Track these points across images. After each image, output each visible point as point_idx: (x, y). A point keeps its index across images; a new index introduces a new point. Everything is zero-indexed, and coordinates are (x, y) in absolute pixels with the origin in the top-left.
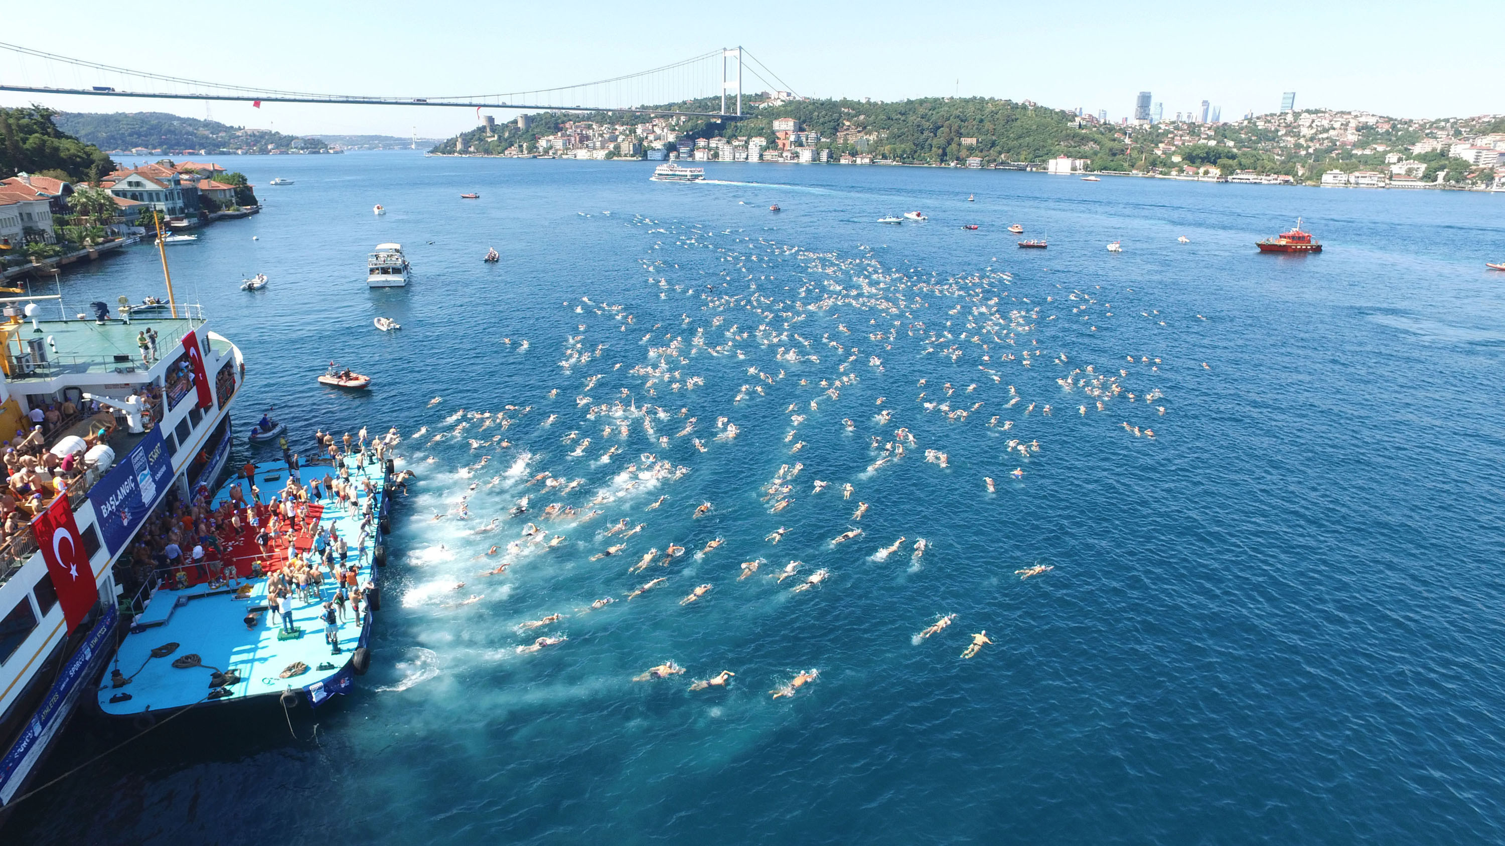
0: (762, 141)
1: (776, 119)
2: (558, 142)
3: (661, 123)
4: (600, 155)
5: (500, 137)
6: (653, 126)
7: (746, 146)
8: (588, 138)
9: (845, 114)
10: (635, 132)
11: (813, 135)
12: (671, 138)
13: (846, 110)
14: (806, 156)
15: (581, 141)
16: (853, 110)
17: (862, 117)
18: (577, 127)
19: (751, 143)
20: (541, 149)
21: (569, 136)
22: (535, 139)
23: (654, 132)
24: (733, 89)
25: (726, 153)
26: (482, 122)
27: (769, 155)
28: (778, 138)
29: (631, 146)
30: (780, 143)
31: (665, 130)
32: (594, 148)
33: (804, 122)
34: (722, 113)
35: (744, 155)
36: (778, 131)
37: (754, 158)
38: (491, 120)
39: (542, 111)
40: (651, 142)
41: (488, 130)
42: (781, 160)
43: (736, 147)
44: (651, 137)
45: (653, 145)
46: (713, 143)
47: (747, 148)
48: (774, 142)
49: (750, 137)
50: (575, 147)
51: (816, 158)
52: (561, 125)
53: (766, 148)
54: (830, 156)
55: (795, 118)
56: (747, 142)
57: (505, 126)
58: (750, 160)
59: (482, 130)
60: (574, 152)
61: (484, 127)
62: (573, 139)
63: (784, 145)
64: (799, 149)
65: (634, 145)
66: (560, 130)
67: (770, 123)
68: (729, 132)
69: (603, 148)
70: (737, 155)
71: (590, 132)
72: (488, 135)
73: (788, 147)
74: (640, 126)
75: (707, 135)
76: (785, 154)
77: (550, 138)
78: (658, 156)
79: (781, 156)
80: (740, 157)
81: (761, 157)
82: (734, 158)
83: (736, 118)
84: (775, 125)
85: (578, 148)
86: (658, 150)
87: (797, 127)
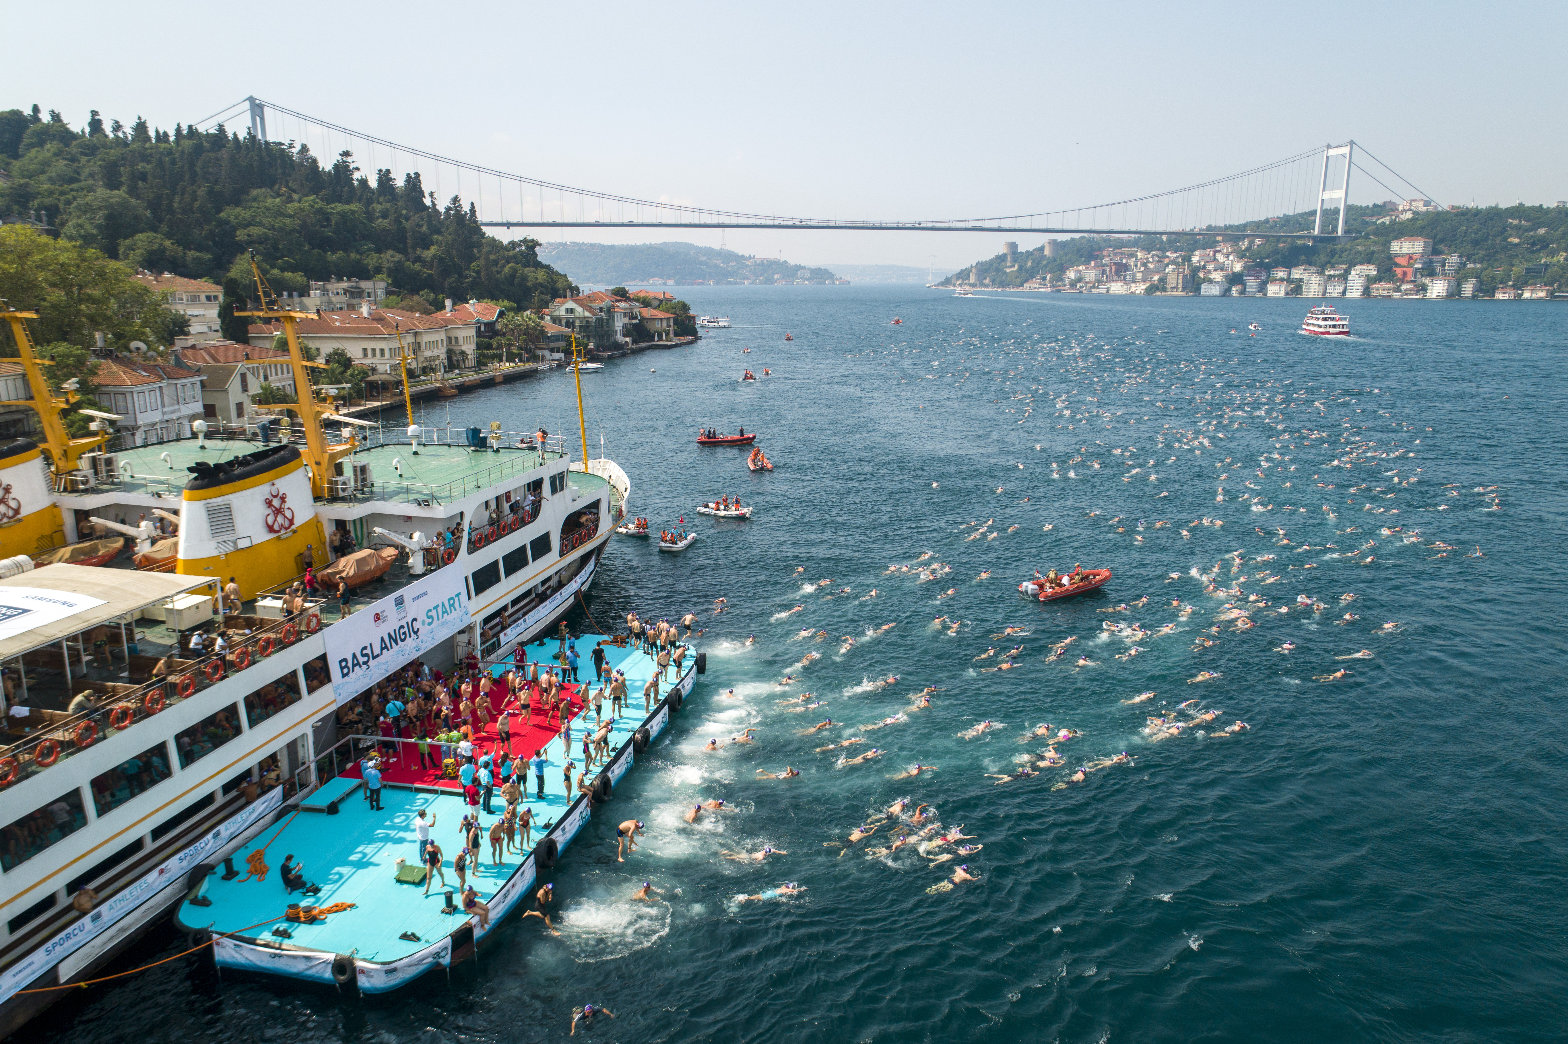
0: (1372, 270)
1: (1396, 238)
2: (1090, 274)
3: (1226, 248)
4: (1139, 289)
5: (1021, 267)
6: (1216, 252)
7: (1344, 277)
8: (1126, 267)
9: (1513, 227)
10: (1190, 260)
11: (1454, 259)
12: (1238, 267)
13: (1516, 222)
14: (1437, 289)
15: (1117, 272)
16: (1528, 221)
17: (1542, 231)
18: (1116, 254)
19: (1353, 273)
20: (1067, 281)
21: (1104, 265)
22: (1062, 269)
23: (1215, 259)
24: (1335, 197)
25: (1313, 286)
26: (1002, 250)
27: (1381, 289)
28: (1397, 265)
29: (1181, 278)
30: (1399, 271)
31: (1231, 258)
32: (1134, 281)
33: (1442, 241)
34: (1316, 233)
35: (1340, 289)
36: (1398, 255)
37: (1355, 292)
38: (1013, 246)
39: (1077, 236)
40: (1210, 272)
41: (1009, 258)
42: (1397, 295)
43: (1330, 277)
44: (1211, 266)
45: (1211, 276)
46: (1296, 273)
47: (1346, 279)
48: (1390, 270)
49: (1352, 264)
50: (1109, 280)
51: (1454, 293)
52: (1097, 253)
53: (1378, 279)
54: (1478, 289)
55: (1428, 236)
56: (1347, 272)
57: (1029, 254)
58: (1349, 295)
59: (1001, 258)
60: (1108, 285)
61: (1005, 255)
62: (1108, 269)
63: (1405, 274)
64: (1427, 280)
65: (1185, 276)
66: (1096, 258)
67: (1387, 244)
68: (1323, 258)
69: (1144, 281)
70: (1330, 289)
71: (1132, 261)
72: (1009, 264)
73: (1410, 277)
74: (1197, 253)
75: (1289, 262)
76: (1405, 287)
77: (1080, 268)
78: (1215, 290)
79: (1398, 290)
80: (1335, 291)
81: (1366, 291)
82: (1325, 292)
83: (1335, 238)
84: (1396, 247)
85: (1113, 281)
86: (1217, 282)
87: (1430, 249)
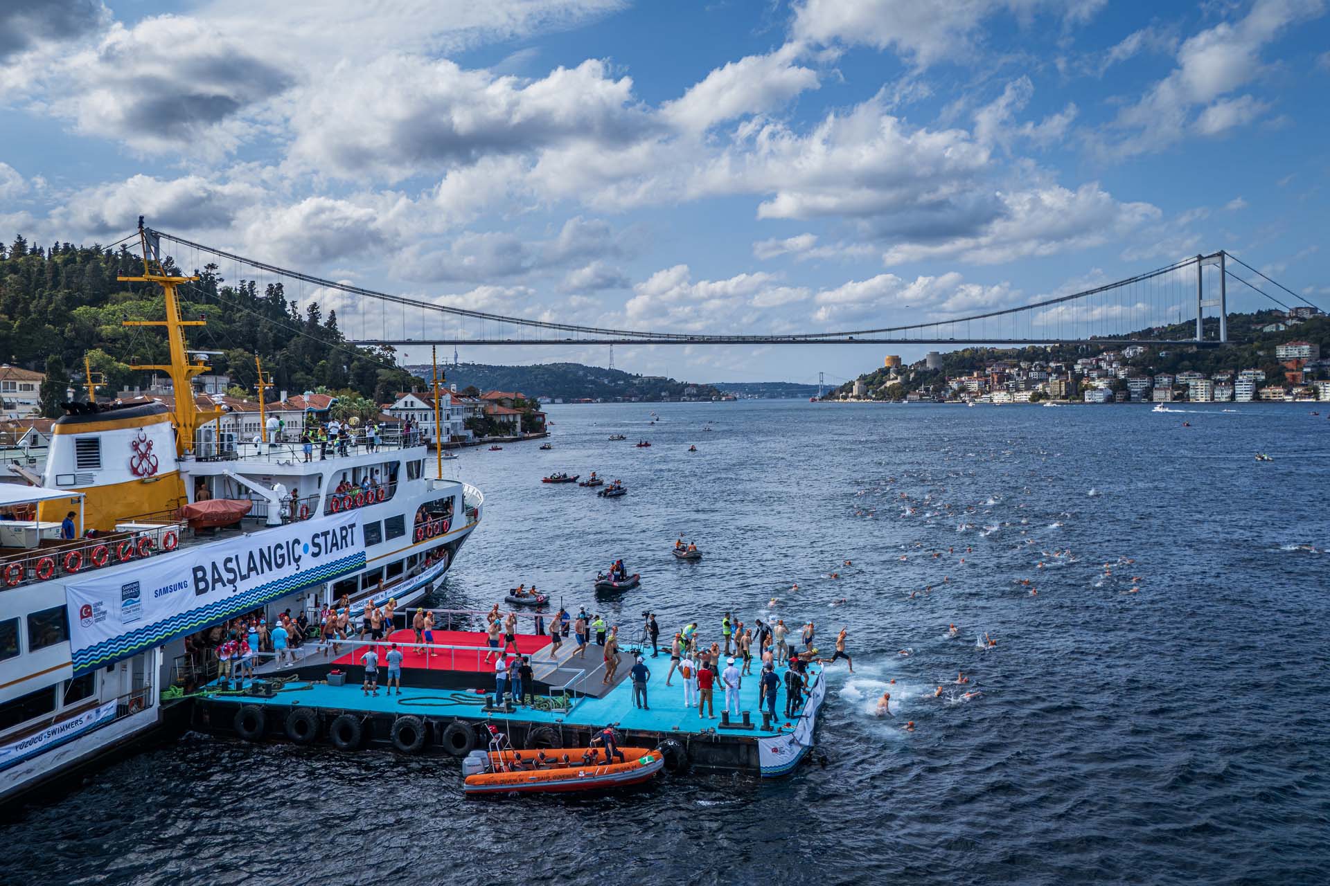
0: (1259, 375)
1: (1281, 343)
2: (973, 385)
3: (1109, 356)
4: (1023, 397)
5: (903, 380)
6: (1099, 360)
7: (1232, 382)
8: (1009, 377)
10: (1072, 369)
12: (1121, 374)
15: (1000, 382)
18: (999, 365)
19: (1240, 378)
21: (987, 376)
22: (945, 380)
23: (1098, 368)
24: (1213, 309)
25: (1200, 391)
26: (885, 363)
27: (1269, 393)
28: (1285, 369)
30: (1288, 376)
31: (1114, 366)
32: (1018, 390)
33: (1328, 345)
34: (1198, 339)
35: (1228, 394)
36: (1285, 360)
37: (1244, 396)
40: (1093, 380)
41: (891, 371)
42: (1289, 399)
43: (1217, 382)
44: (1094, 374)
45: (1095, 384)
46: (1181, 378)
47: (1233, 384)
48: (1278, 374)
49: (1238, 369)
50: (992, 390)
52: (980, 364)
53: (1267, 384)
55: (1313, 341)
56: (1234, 377)
57: (912, 367)
58: (1238, 399)
59: (884, 371)
60: (990, 395)
61: (887, 369)
62: (991, 379)
63: (1295, 378)
64: (1319, 384)
65: (1068, 384)
66: (979, 369)
67: (1272, 350)
68: (1208, 364)
69: (1027, 389)
70: (1217, 394)
71: (1015, 372)
72: (891, 377)
73: (1300, 381)
74: (1079, 362)
75: (1172, 368)
76: (1295, 391)
77: (963, 379)
78: (1099, 397)
79: (1288, 393)
80: (1222, 395)
81: (1256, 397)
82: (1213, 398)
83: (1218, 345)
84: (1281, 352)
85: (996, 390)
86: (1101, 390)
87: (1318, 353)
